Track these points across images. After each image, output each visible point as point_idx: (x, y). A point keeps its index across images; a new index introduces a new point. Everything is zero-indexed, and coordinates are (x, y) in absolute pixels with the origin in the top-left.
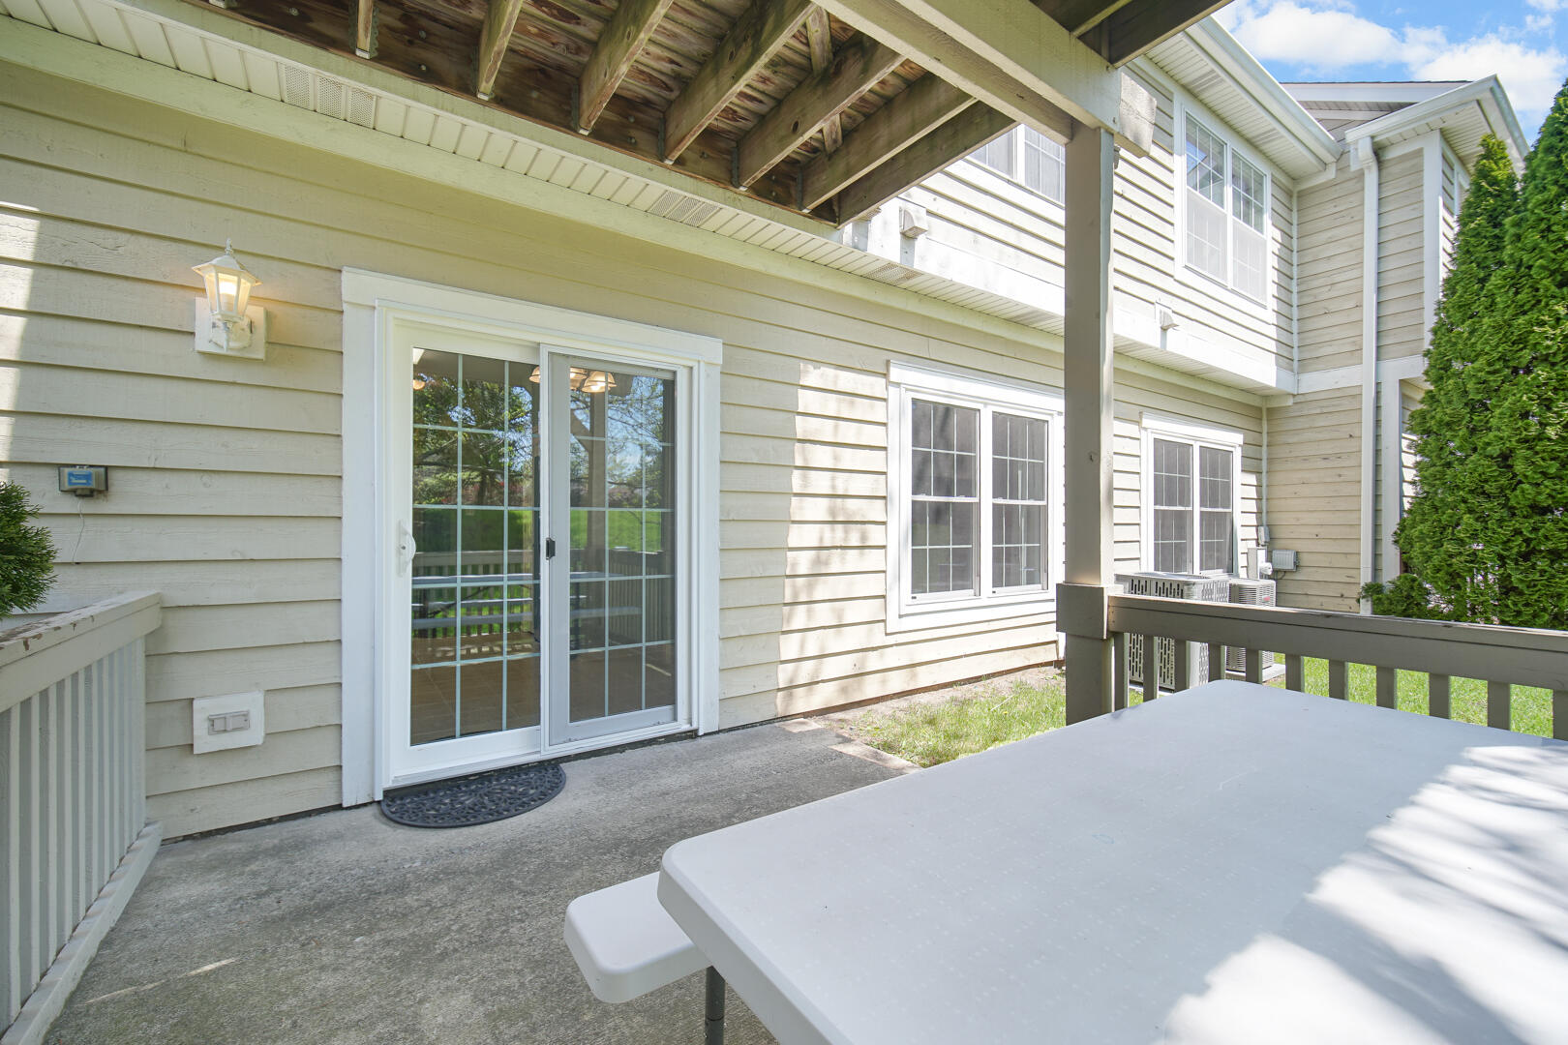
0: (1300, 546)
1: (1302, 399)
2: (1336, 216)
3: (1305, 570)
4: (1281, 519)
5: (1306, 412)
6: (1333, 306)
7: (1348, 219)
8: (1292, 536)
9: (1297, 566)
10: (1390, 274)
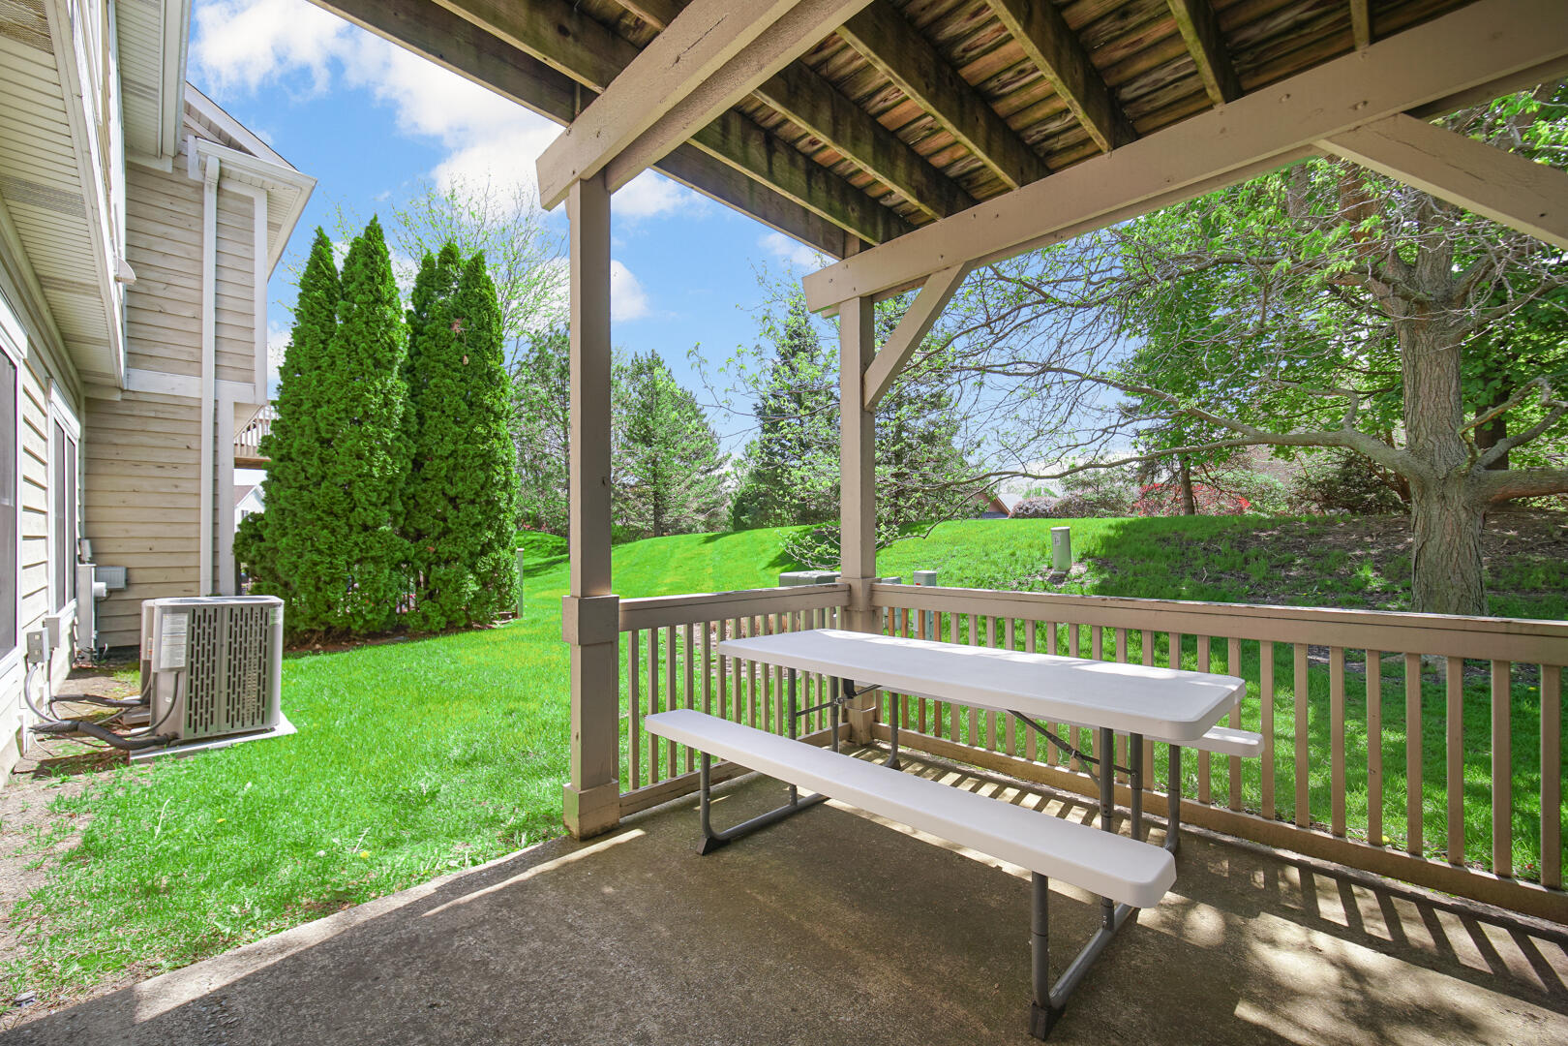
0: (132, 561)
1: (132, 397)
2: (174, 214)
3: (136, 588)
4: (104, 530)
5: (135, 413)
6: (169, 307)
7: (186, 225)
8: (121, 550)
9: (128, 582)
10: (226, 299)
